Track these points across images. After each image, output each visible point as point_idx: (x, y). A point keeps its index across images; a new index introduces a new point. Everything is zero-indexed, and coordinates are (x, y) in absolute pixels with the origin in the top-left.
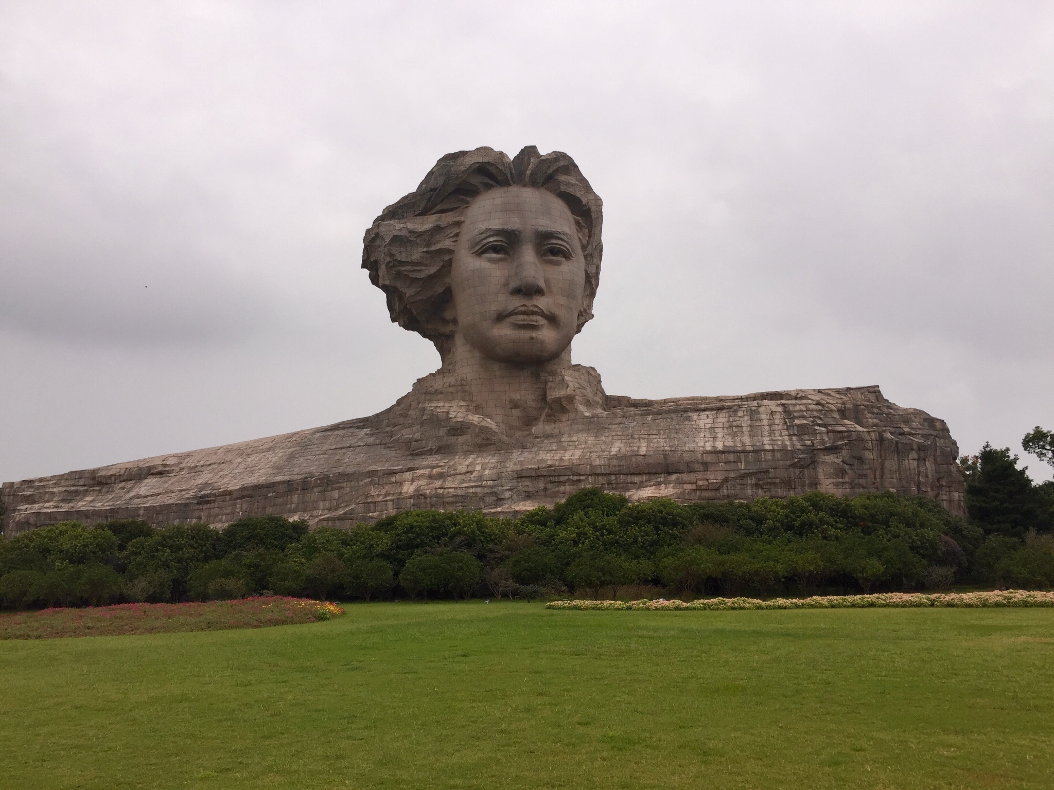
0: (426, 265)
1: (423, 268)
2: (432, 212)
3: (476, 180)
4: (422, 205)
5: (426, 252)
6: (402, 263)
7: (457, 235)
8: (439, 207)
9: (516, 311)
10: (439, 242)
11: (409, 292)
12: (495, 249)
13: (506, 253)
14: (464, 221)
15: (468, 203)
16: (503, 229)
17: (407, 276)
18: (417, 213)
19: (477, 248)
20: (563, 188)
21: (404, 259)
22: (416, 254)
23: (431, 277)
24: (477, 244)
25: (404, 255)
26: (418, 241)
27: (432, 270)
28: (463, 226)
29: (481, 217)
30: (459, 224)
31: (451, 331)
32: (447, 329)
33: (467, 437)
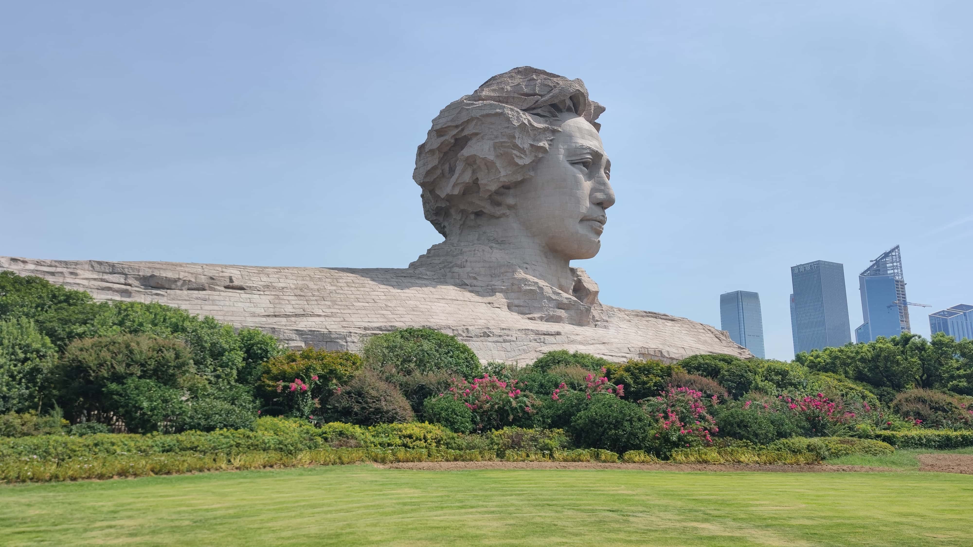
2: (531, 112)
3: (569, 103)
4: (530, 104)
7: (551, 140)
8: (539, 111)
9: (598, 218)
10: (542, 141)
12: (585, 164)
13: (592, 170)
14: (560, 131)
15: (556, 116)
16: (596, 151)
18: (523, 108)
19: (573, 158)
23: (523, 167)
24: (576, 155)
25: (520, 141)
26: (532, 134)
27: (527, 161)
28: (557, 134)
29: (578, 134)
30: (554, 132)
31: (504, 214)
32: (498, 211)
33: (572, 312)
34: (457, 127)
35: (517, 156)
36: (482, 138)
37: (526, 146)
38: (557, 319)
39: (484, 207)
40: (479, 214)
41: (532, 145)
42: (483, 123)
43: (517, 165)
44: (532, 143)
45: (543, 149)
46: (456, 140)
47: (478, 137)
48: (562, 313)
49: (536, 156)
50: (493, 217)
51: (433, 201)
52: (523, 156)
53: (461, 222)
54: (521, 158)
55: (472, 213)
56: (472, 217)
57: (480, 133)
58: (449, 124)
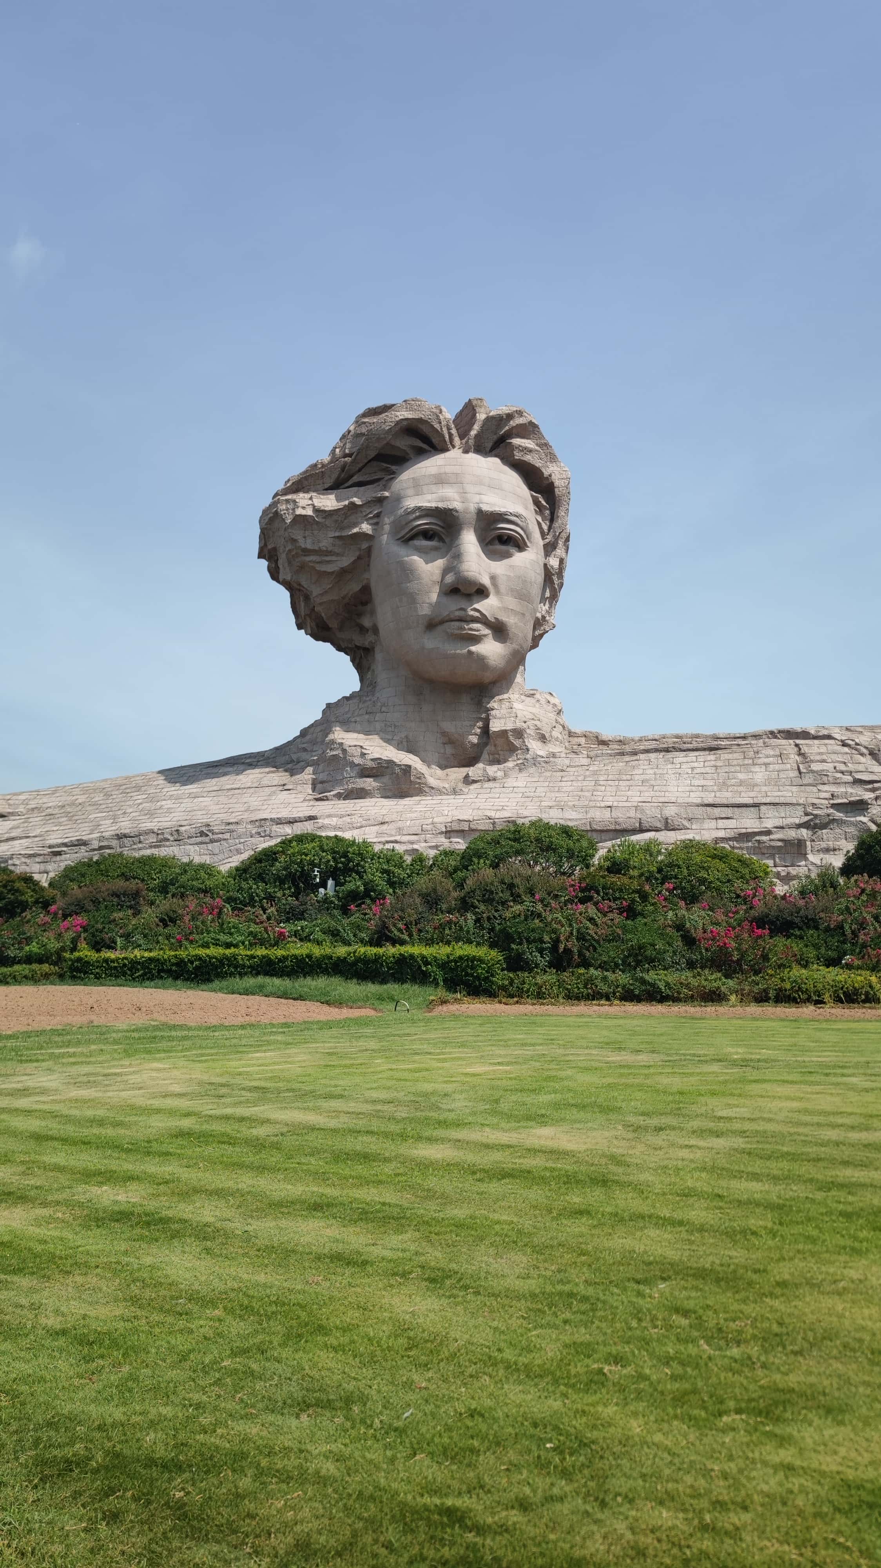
0: (338, 555)
1: (334, 558)
2: (346, 485)
3: (404, 443)
4: (335, 476)
5: (338, 537)
6: (306, 552)
8: (356, 479)
9: (452, 616)
10: (355, 525)
11: (315, 591)
12: (427, 535)
13: (441, 540)
14: (386, 498)
16: (437, 508)
17: (314, 568)
18: (326, 486)
19: (403, 533)
20: (518, 455)
21: (309, 546)
22: (326, 540)
23: (343, 572)
24: (402, 528)
25: (309, 541)
26: (328, 522)
28: (385, 503)
29: (410, 492)
30: (381, 500)
33: (386, 779)
38: (360, 794)
45: (363, 536)
48: (369, 783)
49: (360, 549)
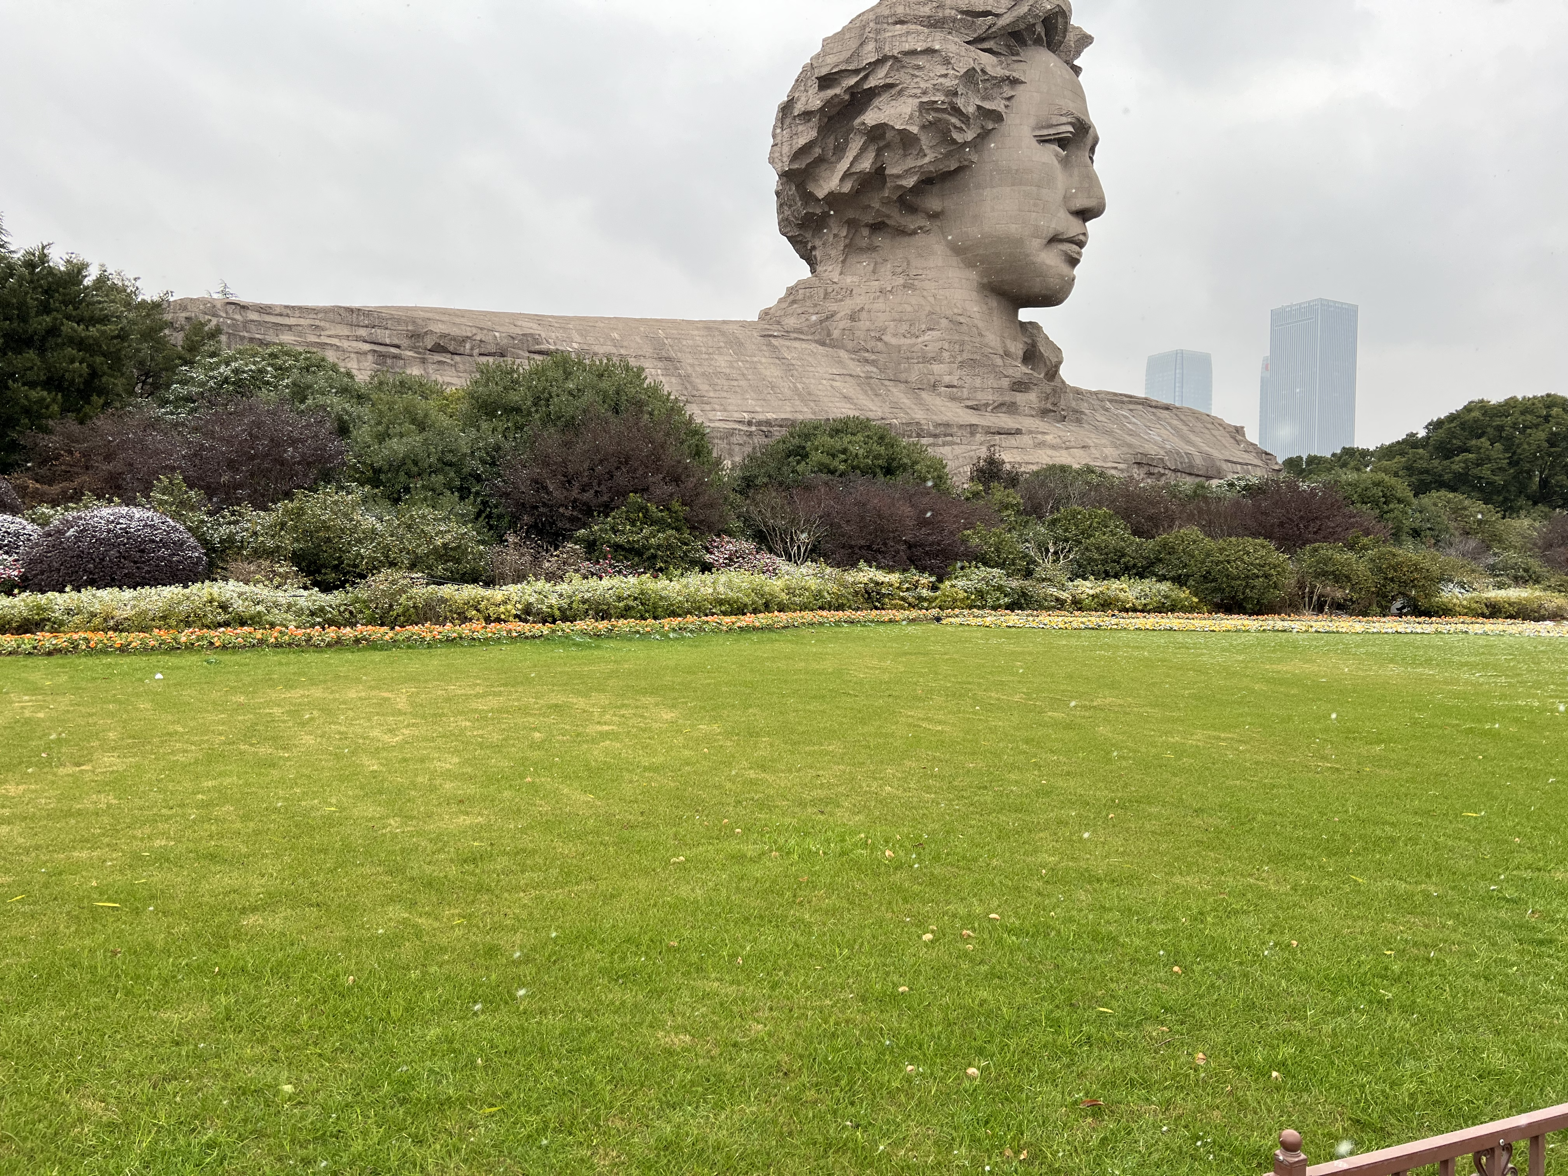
2: (980, 46)
7: (1009, 99)
9: (1076, 239)
12: (1061, 142)
14: (1022, 82)
19: (1045, 132)
27: (970, 136)
28: (1019, 88)
30: (1014, 83)
31: (920, 228)
32: (912, 222)
34: (856, 72)
35: (955, 127)
36: (900, 93)
37: (971, 110)
39: (888, 216)
40: (877, 227)
41: (979, 107)
42: (903, 67)
43: (954, 142)
44: (980, 103)
46: (853, 95)
47: (893, 91)
48: (1020, 399)
50: (902, 232)
51: (799, 204)
52: (964, 127)
53: (847, 241)
54: (961, 130)
55: (867, 225)
56: (865, 232)
57: (897, 85)
58: (843, 67)
